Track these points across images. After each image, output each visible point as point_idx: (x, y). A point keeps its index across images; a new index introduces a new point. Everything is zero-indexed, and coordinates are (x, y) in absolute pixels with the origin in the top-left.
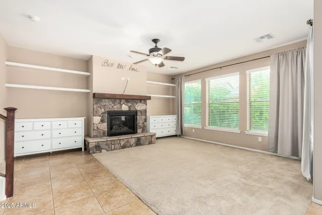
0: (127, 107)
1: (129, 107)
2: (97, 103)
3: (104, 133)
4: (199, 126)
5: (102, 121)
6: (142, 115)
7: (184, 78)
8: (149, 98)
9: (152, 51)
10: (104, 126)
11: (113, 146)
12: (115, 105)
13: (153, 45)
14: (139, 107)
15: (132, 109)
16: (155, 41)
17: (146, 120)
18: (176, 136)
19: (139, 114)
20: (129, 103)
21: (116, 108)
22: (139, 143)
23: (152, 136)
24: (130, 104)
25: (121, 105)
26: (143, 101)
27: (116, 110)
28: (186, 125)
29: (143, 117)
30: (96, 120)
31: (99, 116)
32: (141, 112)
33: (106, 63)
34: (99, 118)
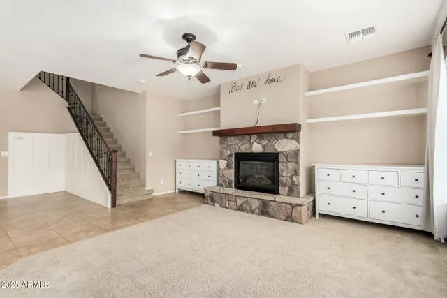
0: (260, 146)
1: (264, 147)
3: (230, 183)
5: (228, 166)
6: (288, 161)
10: (230, 174)
11: (227, 202)
12: (243, 144)
14: (283, 145)
15: (268, 150)
16: (188, 38)
17: (296, 172)
19: (282, 159)
20: (263, 139)
21: (244, 148)
22: (264, 210)
24: (264, 142)
25: (251, 144)
26: (290, 135)
27: (244, 151)
29: (291, 165)
30: (223, 164)
31: (225, 159)
32: (287, 155)
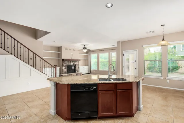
1: (73, 64)
2: (64, 62)
3: (66, 72)
4: (96, 69)
5: (65, 68)
7: (91, 52)
8: (80, 60)
9: (83, 48)
10: (66, 70)
13: (84, 46)
14: (76, 63)
16: (85, 45)
17: (78, 68)
18: (88, 74)
19: (76, 66)
21: (69, 64)
22: (77, 75)
23: (81, 73)
24: (73, 62)
25: (71, 63)
26: (77, 61)
28: (92, 69)
29: (78, 67)
30: (64, 68)
33: (66, 49)
34: (64, 67)
